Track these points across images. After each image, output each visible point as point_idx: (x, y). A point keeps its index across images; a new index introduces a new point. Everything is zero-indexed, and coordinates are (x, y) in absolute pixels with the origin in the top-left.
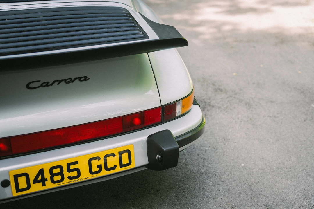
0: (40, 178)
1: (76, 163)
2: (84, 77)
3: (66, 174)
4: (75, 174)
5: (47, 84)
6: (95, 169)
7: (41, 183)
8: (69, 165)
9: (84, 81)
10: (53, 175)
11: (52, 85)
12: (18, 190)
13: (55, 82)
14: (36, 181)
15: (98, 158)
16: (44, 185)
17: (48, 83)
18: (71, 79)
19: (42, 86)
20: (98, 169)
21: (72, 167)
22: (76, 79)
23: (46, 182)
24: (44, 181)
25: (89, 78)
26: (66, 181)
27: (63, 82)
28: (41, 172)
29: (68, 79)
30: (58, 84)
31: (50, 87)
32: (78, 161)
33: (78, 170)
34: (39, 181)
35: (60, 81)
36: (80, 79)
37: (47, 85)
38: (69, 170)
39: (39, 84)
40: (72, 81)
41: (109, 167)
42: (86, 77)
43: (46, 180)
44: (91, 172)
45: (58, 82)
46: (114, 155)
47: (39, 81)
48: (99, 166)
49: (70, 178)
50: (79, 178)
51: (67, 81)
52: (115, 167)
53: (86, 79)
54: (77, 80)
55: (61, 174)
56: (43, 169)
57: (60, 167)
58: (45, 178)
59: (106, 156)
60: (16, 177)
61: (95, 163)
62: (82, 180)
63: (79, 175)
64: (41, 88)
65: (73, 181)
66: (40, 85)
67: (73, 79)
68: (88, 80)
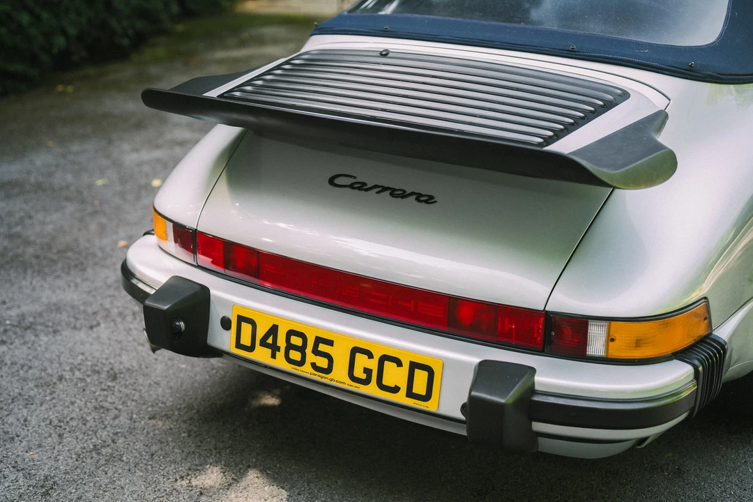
0: (270, 341)
1: (330, 343)
2: (429, 196)
3: (311, 357)
4: (323, 362)
5: (362, 187)
7: (269, 351)
9: (423, 204)
10: (290, 347)
11: (368, 190)
12: (239, 345)
13: (376, 186)
14: (263, 343)
15: (370, 355)
16: (273, 356)
17: (365, 184)
18: (404, 191)
19: (352, 186)
20: (364, 376)
21: (322, 347)
22: (412, 194)
23: (277, 352)
24: (274, 349)
25: (436, 201)
26: (306, 370)
27: (388, 192)
28: (274, 330)
29: (398, 190)
30: (378, 193)
31: (363, 192)
32: (333, 341)
33: (329, 357)
34: (268, 346)
35: (384, 189)
36: (419, 197)
37: (359, 189)
38: (316, 352)
39: (348, 181)
40: (404, 195)
41: (385, 382)
42: (431, 197)
43: (278, 349)
44: (351, 375)
45: (380, 189)
48: (368, 371)
49: (313, 365)
50: (329, 376)
51: (394, 193)
52: (395, 390)
53: (430, 200)
54: (414, 197)
55: (302, 349)
56: (277, 326)
57: (304, 338)
58: (278, 345)
59: (384, 359)
60: (241, 319)
61: (361, 360)
62: (333, 383)
63: (329, 370)
64: (349, 189)
65: (317, 376)
66: (349, 184)
67: (408, 191)
68: (431, 203)
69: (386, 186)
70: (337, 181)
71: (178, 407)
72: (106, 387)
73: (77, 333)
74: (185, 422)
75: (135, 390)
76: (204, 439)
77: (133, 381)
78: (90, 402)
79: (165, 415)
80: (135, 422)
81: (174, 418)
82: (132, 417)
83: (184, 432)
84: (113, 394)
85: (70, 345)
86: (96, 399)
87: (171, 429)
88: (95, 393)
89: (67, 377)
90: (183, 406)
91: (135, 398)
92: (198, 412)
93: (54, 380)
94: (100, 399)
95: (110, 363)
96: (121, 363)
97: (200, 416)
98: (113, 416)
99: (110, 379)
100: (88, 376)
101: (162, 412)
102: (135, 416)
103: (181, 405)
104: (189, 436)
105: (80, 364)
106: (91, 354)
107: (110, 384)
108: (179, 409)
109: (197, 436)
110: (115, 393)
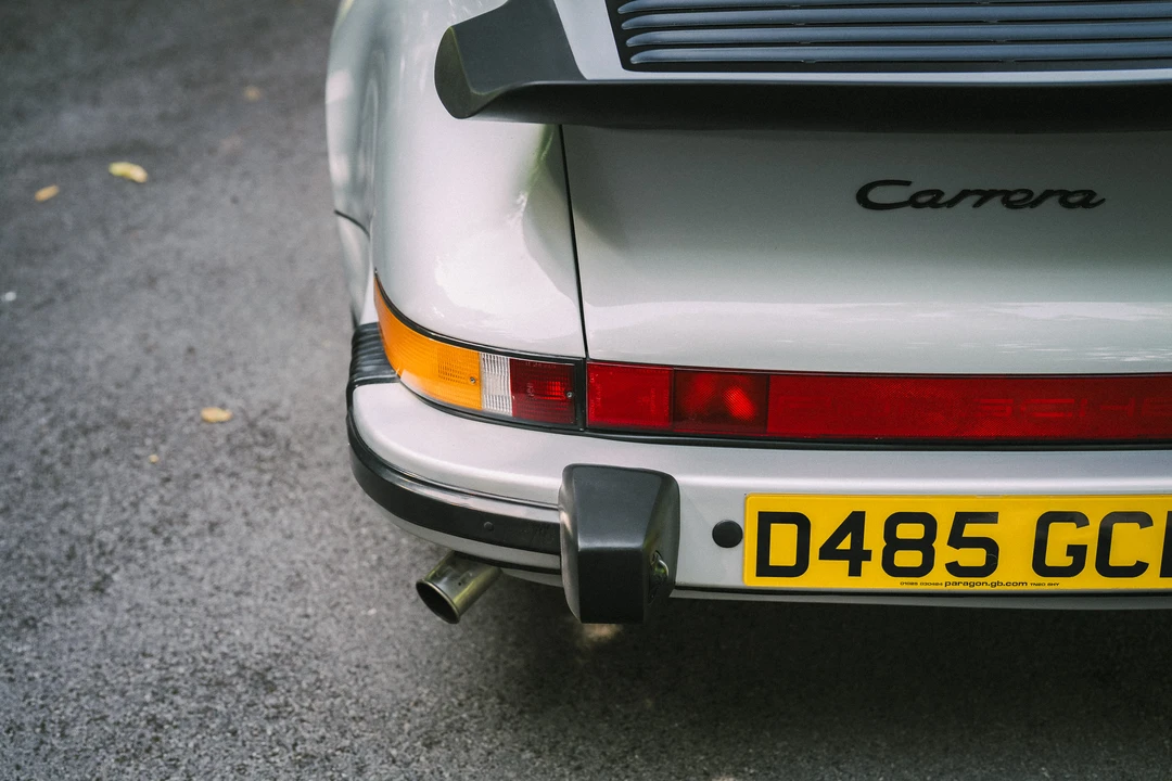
0: (846, 544)
1: (990, 518)
2: (1083, 192)
3: (944, 553)
4: (976, 557)
5: (934, 200)
6: (1056, 556)
7: (846, 564)
8: (962, 519)
9: (1080, 210)
10: (893, 544)
11: (951, 203)
12: (764, 568)
13: (964, 194)
14: (828, 552)
15: (1080, 519)
16: (855, 571)
17: (939, 193)
18: (1030, 193)
19: (913, 202)
20: (1068, 561)
21: (971, 530)
22: (1048, 194)
23: (863, 562)
24: (857, 558)
25: (1103, 200)
26: (939, 579)
27: (997, 200)
28: (855, 523)
29: (1015, 192)
30: (977, 205)
31: (944, 211)
32: (996, 514)
33: (990, 546)
34: (841, 555)
35: (985, 196)
36: (1064, 198)
37: (933, 204)
38: (957, 540)
39: (902, 194)
40: (1030, 200)
41: (1115, 560)
42: (1091, 194)
43: (867, 556)
44: (1040, 566)
45: (976, 198)
46: (1144, 520)
47: (908, 183)
48: (1077, 552)
49: (954, 568)
50: (989, 579)
51: (1008, 200)
52: (1139, 568)
53: (1088, 200)
54: (1053, 202)
55: (926, 546)
56: (863, 514)
57: (929, 522)
58: (864, 548)
59: (1112, 519)
60: (766, 520)
61: (1061, 536)
62: (999, 589)
63: (990, 566)
64: (909, 209)
65: (962, 585)
66: (905, 198)
67: (1037, 194)
68: (1095, 205)
69: (986, 189)
70: (875, 196)
71: (456, 702)
72: (273, 711)
73: (81, 611)
74: (499, 727)
75: (335, 696)
76: (573, 750)
77: (312, 678)
78: (274, 755)
79: (449, 727)
80: (407, 764)
81: (472, 726)
82: (390, 755)
83: (522, 750)
84: (302, 721)
85: (97, 644)
86: (279, 743)
87: (489, 753)
88: (263, 731)
89: (169, 717)
90: (462, 696)
91: (352, 713)
92: (502, 700)
93: (149, 735)
94: (288, 741)
95: (224, 655)
96: (247, 648)
97: (513, 704)
98: (351, 769)
99: (262, 691)
100: (210, 698)
101: (435, 723)
102: (394, 752)
103: (453, 695)
104: (539, 754)
105: (164, 679)
106: (164, 648)
107: (271, 701)
108: (460, 705)
109: (552, 749)
110: (305, 717)
